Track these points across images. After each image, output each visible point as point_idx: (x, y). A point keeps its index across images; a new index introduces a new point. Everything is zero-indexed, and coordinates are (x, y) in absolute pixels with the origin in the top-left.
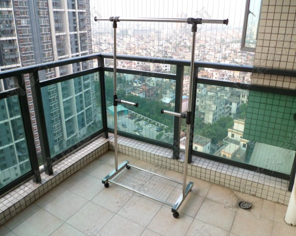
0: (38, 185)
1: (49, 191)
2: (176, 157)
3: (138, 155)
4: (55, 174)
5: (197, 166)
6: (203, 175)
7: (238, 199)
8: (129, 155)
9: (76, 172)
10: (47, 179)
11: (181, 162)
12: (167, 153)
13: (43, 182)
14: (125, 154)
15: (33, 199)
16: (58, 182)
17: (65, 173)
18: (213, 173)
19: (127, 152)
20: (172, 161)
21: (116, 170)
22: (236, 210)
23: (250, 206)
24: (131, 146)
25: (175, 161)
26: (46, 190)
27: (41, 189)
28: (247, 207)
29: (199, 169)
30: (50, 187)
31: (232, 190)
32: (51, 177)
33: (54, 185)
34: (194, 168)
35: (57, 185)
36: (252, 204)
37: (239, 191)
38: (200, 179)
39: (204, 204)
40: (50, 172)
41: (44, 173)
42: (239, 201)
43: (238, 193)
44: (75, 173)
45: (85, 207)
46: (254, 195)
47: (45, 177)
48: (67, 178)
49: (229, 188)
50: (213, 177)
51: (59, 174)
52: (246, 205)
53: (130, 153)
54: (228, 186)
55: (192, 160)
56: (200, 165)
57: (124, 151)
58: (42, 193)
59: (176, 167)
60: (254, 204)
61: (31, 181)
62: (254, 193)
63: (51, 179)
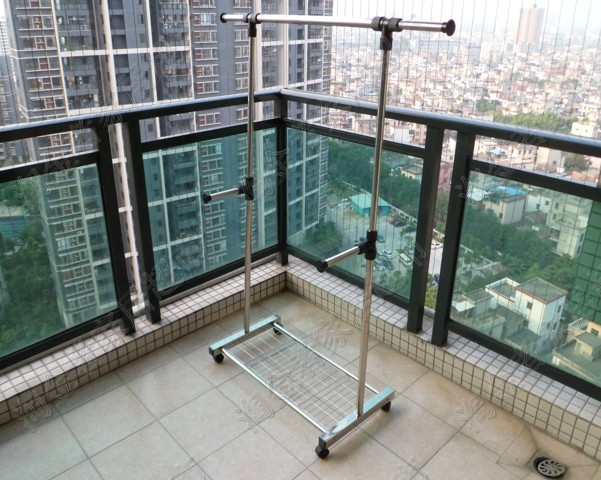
0: (128, 339)
1: (147, 354)
2: (415, 326)
3: (338, 310)
4: (165, 322)
5: (454, 356)
6: (467, 378)
7: (538, 450)
8: (321, 307)
9: (209, 324)
10: (147, 330)
11: (423, 341)
12: (398, 316)
13: (139, 334)
14: (315, 303)
15: (114, 364)
16: (168, 339)
17: (184, 323)
18: (488, 379)
19: (318, 300)
20: (406, 336)
21: (246, 332)
23: (559, 473)
24: (327, 289)
25: (412, 338)
26: (142, 351)
27: (132, 347)
28: (553, 474)
29: (458, 364)
30: (151, 347)
31: (528, 427)
32: (155, 327)
33: (159, 343)
34: (448, 358)
35: (166, 345)
36: (567, 469)
37: (545, 431)
38: (461, 385)
39: (452, 444)
40: (155, 318)
41: (144, 317)
42: (538, 455)
43: (543, 435)
44: (205, 326)
45: (202, 397)
46: (580, 450)
47: (143, 326)
48: (189, 333)
49: (522, 420)
50: (488, 387)
51: (171, 323)
52: (549, 468)
53: (325, 303)
54: (521, 414)
55: (449, 340)
56: (463, 356)
57: (312, 297)
58: (133, 355)
59: (412, 349)
60: (571, 470)
61: (118, 329)
62: (580, 445)
63: (154, 332)
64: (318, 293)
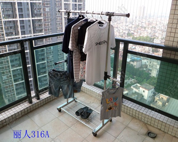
0: (30, 105)
1: (36, 109)
3: (91, 94)
4: (41, 99)
5: (125, 105)
6: (128, 111)
7: (149, 130)
8: (86, 93)
13: (33, 103)
14: (84, 92)
15: (26, 113)
16: (42, 104)
17: (47, 99)
18: (134, 111)
19: (85, 91)
21: (67, 103)
22: (144, 137)
23: (155, 136)
24: (88, 88)
26: (34, 108)
27: (32, 107)
28: (153, 136)
29: (126, 107)
30: (37, 107)
31: (146, 124)
32: (38, 101)
33: (39, 106)
34: (123, 106)
35: (41, 106)
38: (127, 113)
39: (125, 130)
40: (38, 99)
41: (35, 98)
42: (148, 132)
43: (149, 126)
44: (53, 100)
45: (53, 120)
46: (160, 130)
47: (35, 101)
48: (48, 102)
49: (144, 122)
50: (134, 114)
51: (43, 100)
52: (152, 135)
53: (87, 92)
55: (123, 101)
56: (127, 105)
58: (32, 109)
60: (158, 135)
61: (27, 102)
62: (160, 128)
63: (38, 102)
64: (85, 89)
